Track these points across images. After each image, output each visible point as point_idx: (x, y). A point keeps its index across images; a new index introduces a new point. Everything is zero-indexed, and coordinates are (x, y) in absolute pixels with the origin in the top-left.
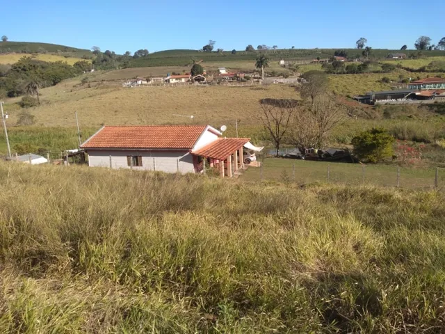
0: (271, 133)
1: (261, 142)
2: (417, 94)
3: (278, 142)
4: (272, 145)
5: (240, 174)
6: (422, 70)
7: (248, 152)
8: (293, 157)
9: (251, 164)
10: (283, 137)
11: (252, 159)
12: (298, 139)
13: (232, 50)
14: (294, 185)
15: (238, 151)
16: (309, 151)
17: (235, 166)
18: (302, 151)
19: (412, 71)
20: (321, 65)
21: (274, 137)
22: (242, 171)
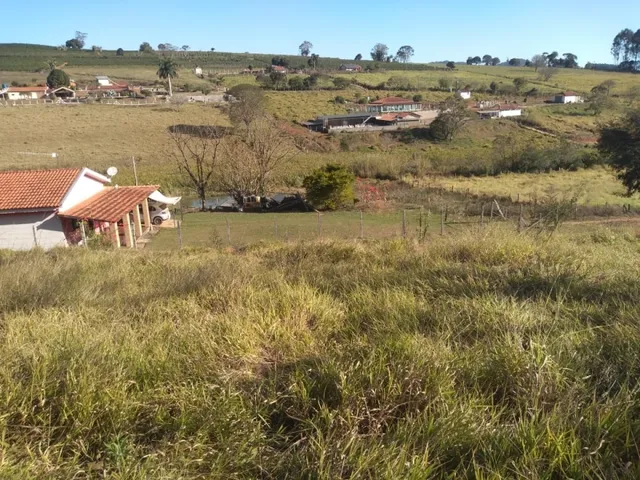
0: (191, 175)
1: (177, 191)
2: (378, 118)
3: (202, 190)
4: (194, 193)
5: (146, 241)
6: (380, 87)
7: (156, 207)
8: (226, 209)
9: (164, 224)
10: (210, 181)
11: (164, 216)
12: (231, 183)
13: (116, 49)
14: (229, 249)
15: (140, 205)
16: (249, 199)
17: (137, 230)
18: (239, 200)
19: (369, 88)
20: (255, 77)
21: (196, 182)
22: (150, 236)
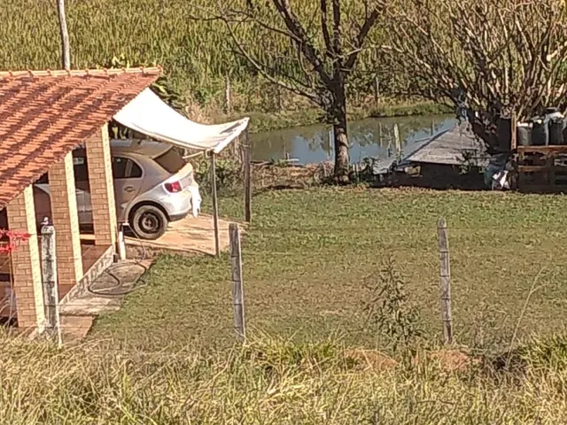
0: (291, 24)
1: (231, 91)
3: (334, 89)
4: (299, 102)
5: (98, 305)
7: (145, 159)
8: (436, 177)
9: (173, 237)
10: (370, 48)
11: (174, 203)
12: (459, 58)
14: (450, 357)
15: (80, 153)
16: (536, 132)
17: (65, 259)
18: (494, 134)
21: (311, 53)
22: (114, 286)
